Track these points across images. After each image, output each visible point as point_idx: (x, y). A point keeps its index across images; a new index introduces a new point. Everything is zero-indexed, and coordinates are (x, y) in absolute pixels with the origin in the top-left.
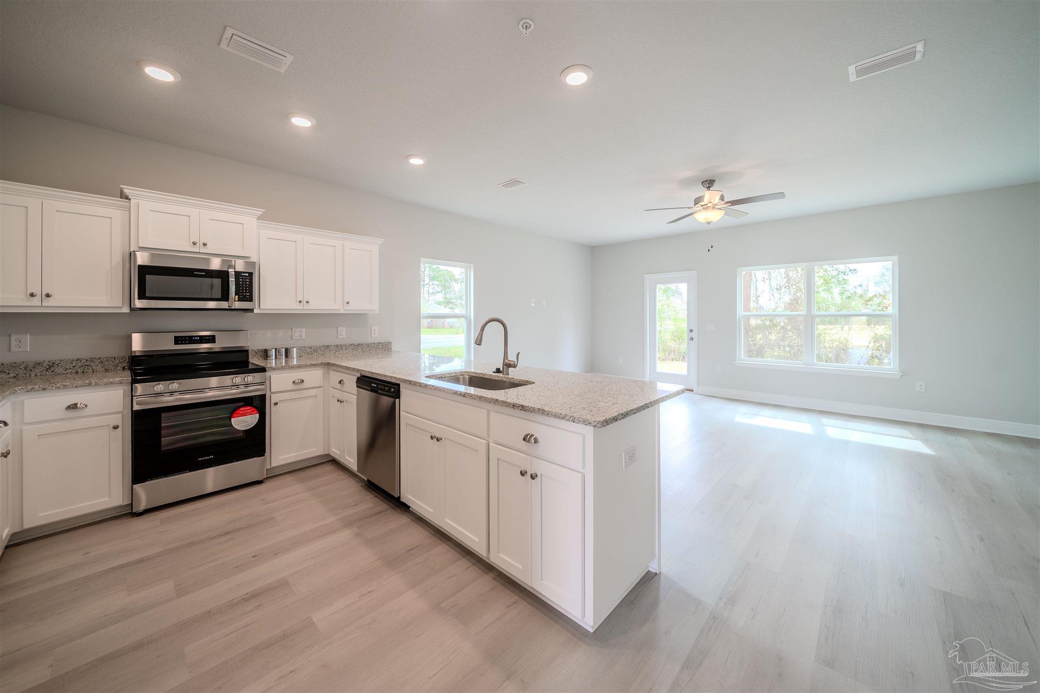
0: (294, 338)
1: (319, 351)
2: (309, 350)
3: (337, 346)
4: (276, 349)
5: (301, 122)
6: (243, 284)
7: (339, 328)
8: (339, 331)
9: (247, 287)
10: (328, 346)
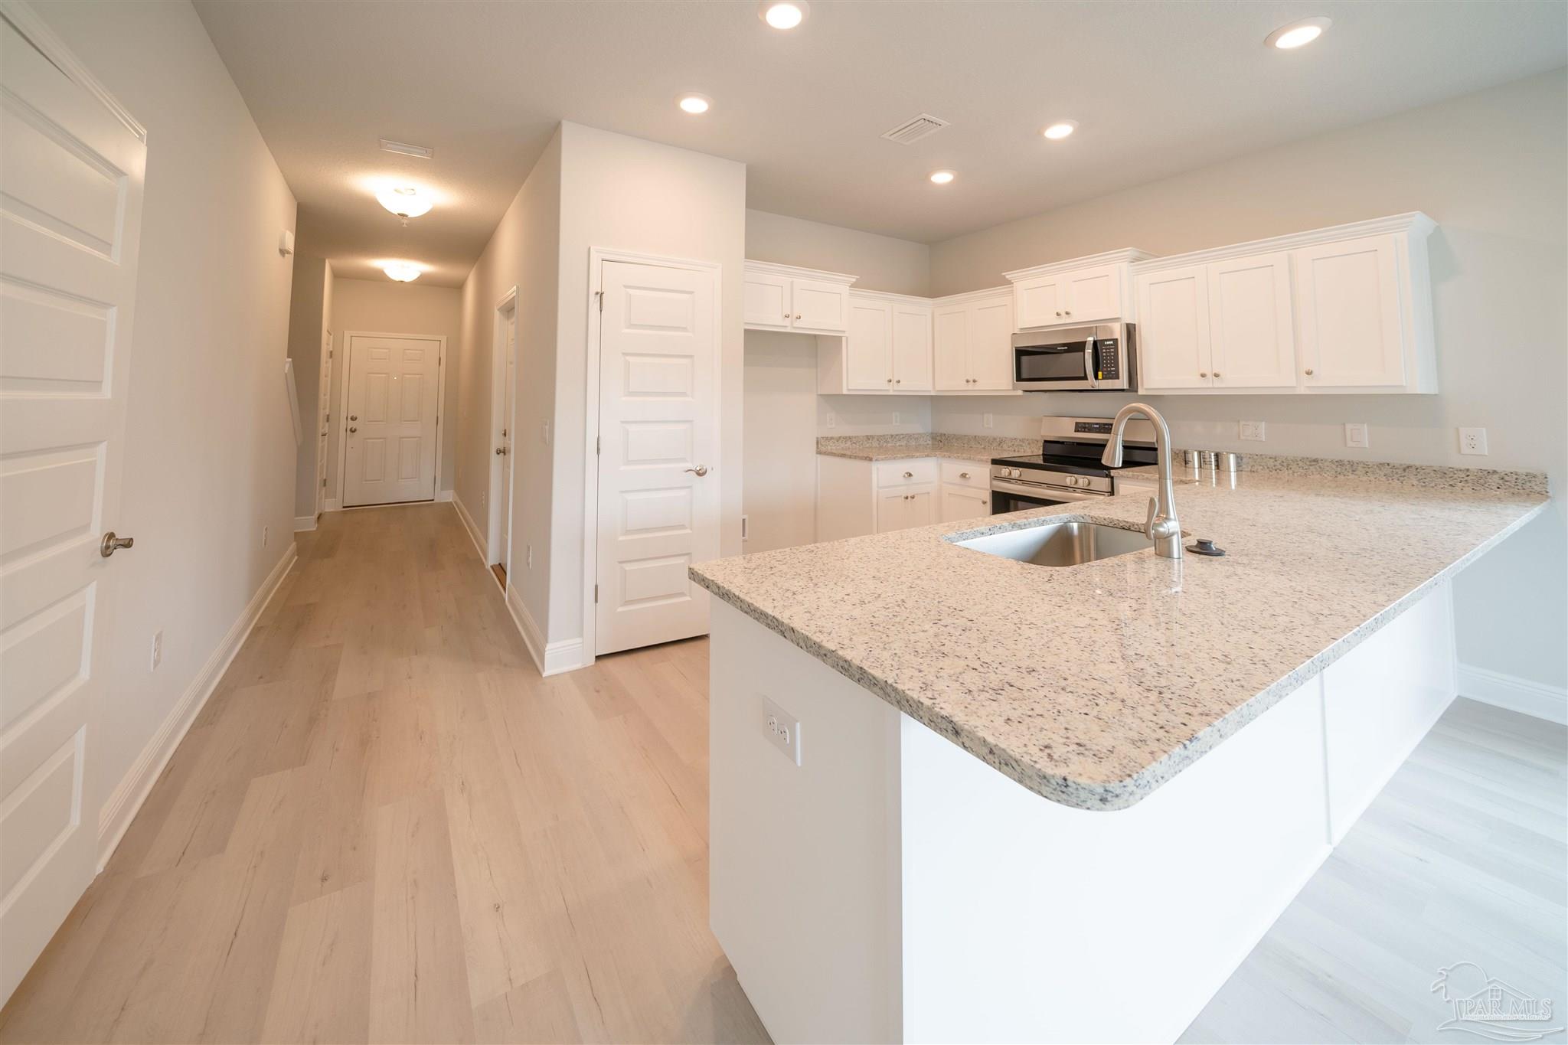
0: (1242, 437)
1: (1294, 466)
2: (1271, 463)
3: (1340, 463)
4: (1200, 453)
5: (1059, 131)
6: (1107, 356)
7: (1349, 427)
8: (1348, 433)
9: (1112, 360)
10: (1316, 461)
